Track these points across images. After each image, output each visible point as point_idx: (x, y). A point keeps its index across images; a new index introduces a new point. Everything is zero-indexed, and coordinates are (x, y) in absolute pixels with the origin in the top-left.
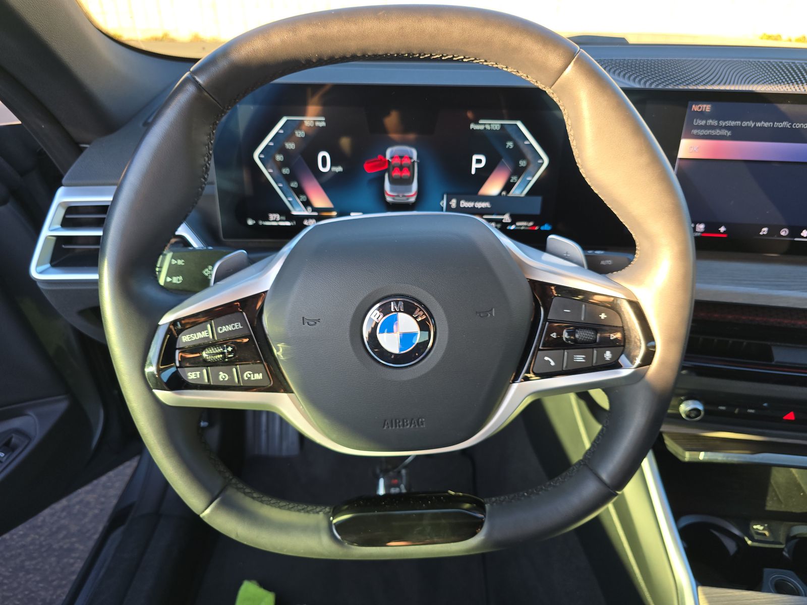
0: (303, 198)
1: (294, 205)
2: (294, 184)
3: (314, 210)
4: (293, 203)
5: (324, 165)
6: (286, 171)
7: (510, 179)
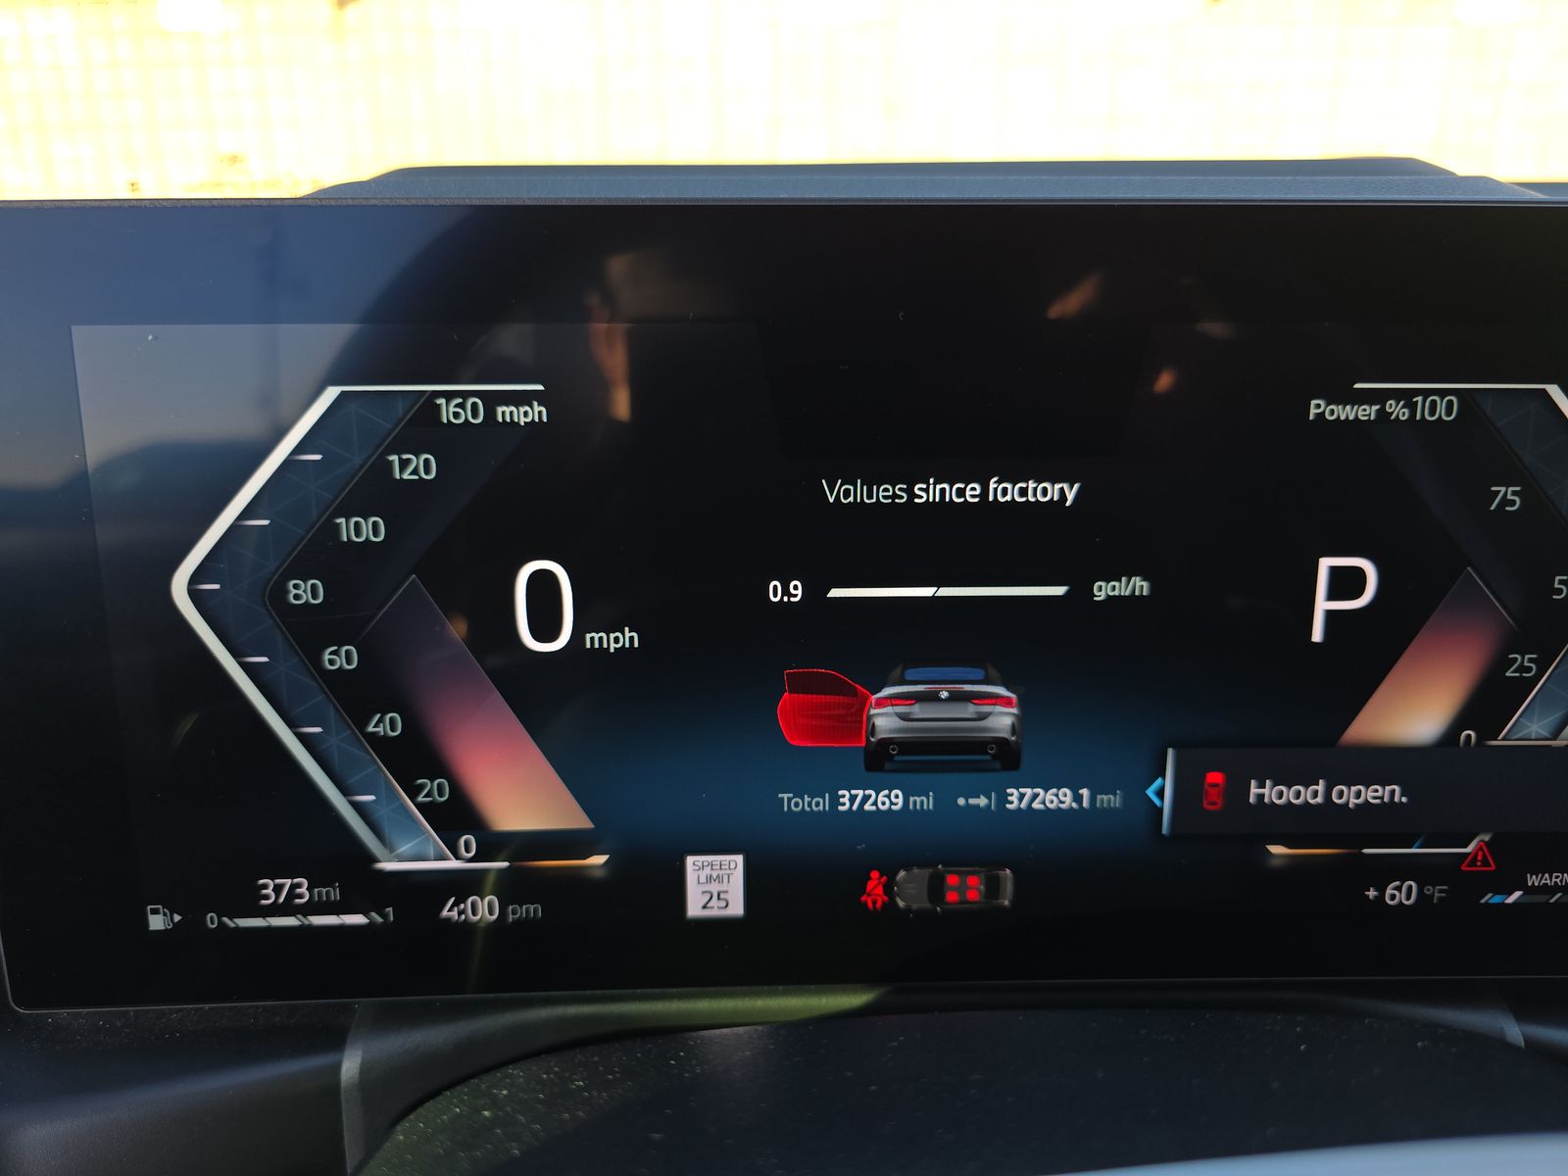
0: (434, 789)
1: (387, 830)
2: (386, 725)
3: (492, 844)
4: (382, 814)
5: (545, 623)
6: (340, 658)
7: (1501, 662)
